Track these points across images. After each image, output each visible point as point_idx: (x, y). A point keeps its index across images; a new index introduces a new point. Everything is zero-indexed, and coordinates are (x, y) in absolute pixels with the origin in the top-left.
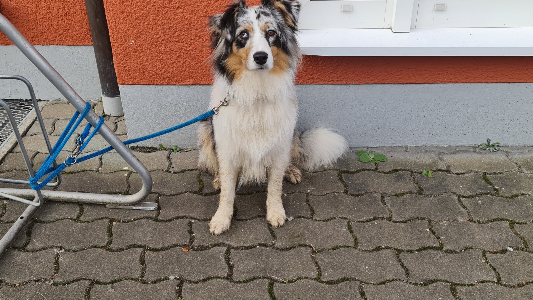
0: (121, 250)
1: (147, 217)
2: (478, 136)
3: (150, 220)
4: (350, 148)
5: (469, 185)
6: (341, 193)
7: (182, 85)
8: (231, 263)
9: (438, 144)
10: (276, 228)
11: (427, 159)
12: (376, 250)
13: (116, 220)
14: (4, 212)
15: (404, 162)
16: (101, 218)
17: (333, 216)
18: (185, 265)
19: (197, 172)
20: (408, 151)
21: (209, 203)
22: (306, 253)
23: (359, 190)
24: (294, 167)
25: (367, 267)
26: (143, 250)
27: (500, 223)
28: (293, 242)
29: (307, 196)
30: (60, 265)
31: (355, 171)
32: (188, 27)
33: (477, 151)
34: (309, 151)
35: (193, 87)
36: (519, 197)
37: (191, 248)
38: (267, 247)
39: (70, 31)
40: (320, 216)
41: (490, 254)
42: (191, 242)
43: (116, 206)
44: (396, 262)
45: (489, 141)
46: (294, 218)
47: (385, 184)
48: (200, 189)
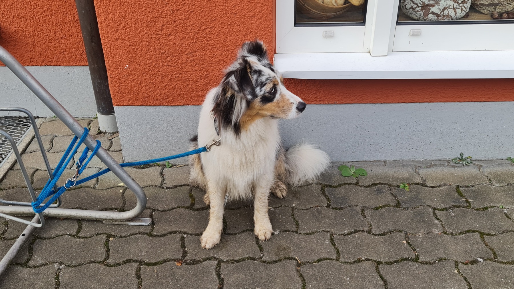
0: (118, 265)
1: (141, 232)
2: (452, 150)
3: (145, 236)
4: (332, 162)
5: (443, 198)
6: (324, 207)
7: (174, 105)
8: (222, 276)
9: (414, 158)
10: (263, 241)
11: (404, 173)
12: (356, 262)
13: (113, 236)
14: (6, 229)
15: (383, 176)
16: (99, 234)
17: (317, 229)
18: (178, 279)
19: (189, 187)
20: (387, 165)
21: (200, 218)
22: (291, 265)
23: (341, 204)
24: (280, 182)
25: (348, 279)
26: (139, 265)
27: (471, 234)
28: (280, 255)
29: (292, 210)
30: (60, 280)
31: (337, 185)
32: (179, 52)
33: (451, 165)
34: (294, 167)
35: (184, 107)
36: (490, 210)
37: (184, 263)
38: (255, 261)
39: (66, 53)
40: (304, 229)
41: (462, 265)
42: (184, 256)
43: (113, 222)
44: (375, 274)
45: (462, 155)
46: (280, 232)
47: (365, 198)
48: (191, 204)
